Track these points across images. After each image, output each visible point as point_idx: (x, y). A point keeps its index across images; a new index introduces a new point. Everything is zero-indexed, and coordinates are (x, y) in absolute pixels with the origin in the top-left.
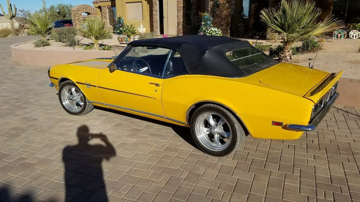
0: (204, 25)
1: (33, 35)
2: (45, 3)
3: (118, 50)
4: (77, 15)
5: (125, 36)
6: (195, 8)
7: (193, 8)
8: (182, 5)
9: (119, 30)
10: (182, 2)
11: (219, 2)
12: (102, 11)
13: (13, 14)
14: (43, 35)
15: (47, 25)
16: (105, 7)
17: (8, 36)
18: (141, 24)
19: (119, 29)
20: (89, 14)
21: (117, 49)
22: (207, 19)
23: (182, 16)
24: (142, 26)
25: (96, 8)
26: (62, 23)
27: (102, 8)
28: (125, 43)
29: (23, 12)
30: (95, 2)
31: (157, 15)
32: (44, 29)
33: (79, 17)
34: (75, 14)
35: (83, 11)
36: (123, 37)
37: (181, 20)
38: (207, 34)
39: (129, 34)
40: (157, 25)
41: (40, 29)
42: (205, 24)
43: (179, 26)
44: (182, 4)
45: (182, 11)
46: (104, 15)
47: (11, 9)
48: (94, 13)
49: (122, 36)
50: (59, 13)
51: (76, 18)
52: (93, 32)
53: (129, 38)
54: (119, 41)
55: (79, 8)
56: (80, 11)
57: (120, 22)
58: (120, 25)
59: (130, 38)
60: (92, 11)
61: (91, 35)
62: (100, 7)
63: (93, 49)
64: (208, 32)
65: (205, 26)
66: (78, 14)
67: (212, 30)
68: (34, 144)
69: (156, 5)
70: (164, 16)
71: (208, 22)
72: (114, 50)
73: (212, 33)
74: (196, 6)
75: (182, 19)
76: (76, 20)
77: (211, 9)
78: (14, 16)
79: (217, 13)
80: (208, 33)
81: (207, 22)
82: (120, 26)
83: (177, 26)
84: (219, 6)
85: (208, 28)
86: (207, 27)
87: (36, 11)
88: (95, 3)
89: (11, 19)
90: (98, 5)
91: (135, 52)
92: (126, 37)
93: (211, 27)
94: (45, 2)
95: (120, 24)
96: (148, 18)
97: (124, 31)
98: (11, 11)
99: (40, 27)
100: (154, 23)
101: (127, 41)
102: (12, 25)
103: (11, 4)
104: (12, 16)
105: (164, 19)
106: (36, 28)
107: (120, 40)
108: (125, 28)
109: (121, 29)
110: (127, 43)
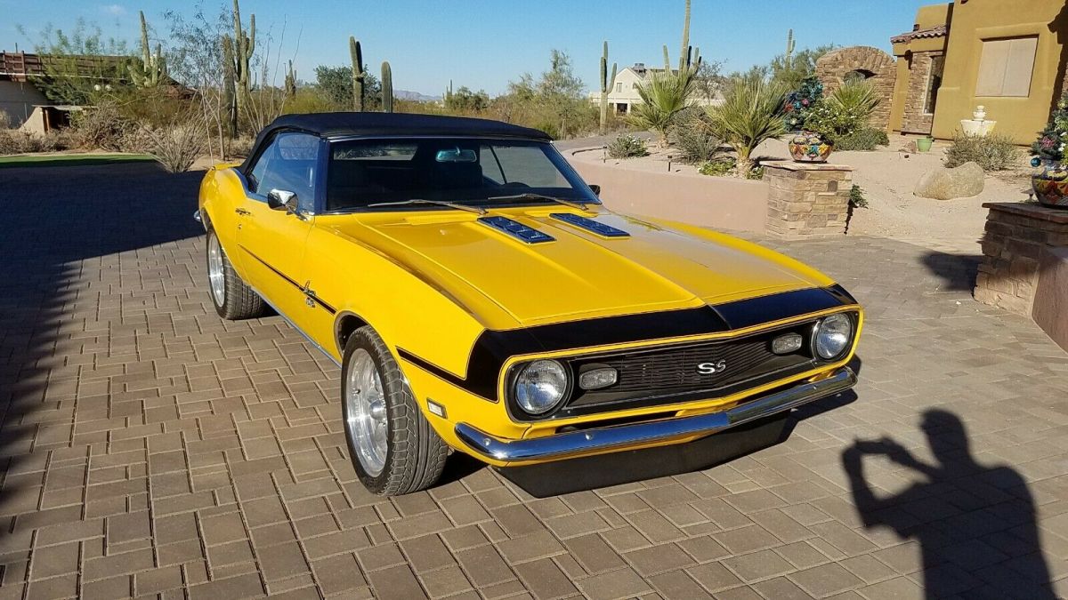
2: (794, 46)
3: (779, 181)
4: (830, 77)
5: (810, 136)
9: (798, 119)
12: (914, 65)
14: (661, 129)
15: (676, 101)
16: (925, 55)
18: (981, 107)
19: (799, 113)
24: (981, 115)
25: (899, 56)
27: (914, 58)
30: (901, 39)
33: (832, 84)
35: (851, 65)
36: (803, 140)
41: (659, 110)
46: (914, 78)
48: (885, 73)
49: (800, 137)
52: (733, 121)
53: (825, 146)
54: (791, 151)
55: (839, 58)
56: (842, 67)
57: (809, 92)
58: (805, 102)
60: (882, 66)
61: (733, 130)
62: (909, 55)
66: (834, 74)
82: (806, 106)
87: (756, 68)
88: (898, 41)
90: (903, 49)
91: (836, 189)
92: (814, 139)
94: (794, 42)
95: (806, 97)
97: (812, 121)
101: (815, 152)
103: (690, 48)
107: (795, 150)
109: (804, 113)
110: (814, 160)
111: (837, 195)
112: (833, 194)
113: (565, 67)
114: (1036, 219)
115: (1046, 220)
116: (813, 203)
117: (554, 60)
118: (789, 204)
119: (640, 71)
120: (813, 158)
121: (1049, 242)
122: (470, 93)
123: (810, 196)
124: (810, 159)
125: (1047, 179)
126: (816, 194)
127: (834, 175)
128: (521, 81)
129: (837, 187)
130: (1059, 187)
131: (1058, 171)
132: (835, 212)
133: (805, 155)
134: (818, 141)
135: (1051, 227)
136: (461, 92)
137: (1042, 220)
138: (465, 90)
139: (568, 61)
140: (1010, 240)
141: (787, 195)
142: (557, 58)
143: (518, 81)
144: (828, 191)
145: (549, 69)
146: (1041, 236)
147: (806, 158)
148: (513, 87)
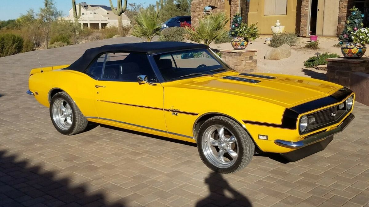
0: (350, 24)
1: (138, 36)
3: (230, 58)
4: (198, 10)
5: (240, 39)
9: (234, 32)
12: (232, 3)
13: (122, 9)
14: (149, 38)
15: (154, 25)
17: (114, 37)
18: (278, 21)
19: (235, 30)
20: (213, 8)
21: (228, 56)
22: (355, 15)
23: (346, 8)
24: (278, 24)
26: (179, 20)
28: (240, 48)
29: (134, 7)
31: (307, 7)
32: (150, 30)
33: (199, 13)
34: (195, 9)
35: (206, 4)
36: (238, 40)
37: (344, 14)
38: (352, 36)
39: (246, 36)
40: (307, 20)
41: (146, 29)
42: (352, 23)
43: (341, 23)
46: (233, 8)
47: (120, 3)
48: (220, 7)
49: (236, 39)
50: (178, 6)
51: (196, 14)
52: (203, 34)
53: (246, 42)
54: (232, 45)
56: (202, 5)
57: (237, 21)
58: (237, 25)
59: (248, 41)
60: (219, 4)
61: (201, 37)
63: (202, 56)
64: (355, 33)
65: (352, 25)
66: (199, 8)
67: (361, 32)
68: (105, 151)
70: (318, 8)
71: (356, 21)
72: (225, 57)
73: (360, 36)
75: (346, 11)
76: (196, 17)
78: (123, 12)
80: (354, 35)
81: (354, 20)
82: (237, 27)
83: (337, 23)
85: (356, 29)
86: (354, 27)
87: (150, 5)
89: (120, 15)
92: (242, 39)
93: (360, 27)
95: (236, 23)
96: (294, 11)
97: (241, 32)
98: (121, 5)
99: (146, 28)
100: (302, 18)
101: (243, 45)
102: (121, 22)
104: (121, 12)
105: (318, 12)
106: (142, 29)
107: (234, 44)
108: (242, 29)
109: (237, 30)
110: (243, 48)
111: (253, 61)
112: (251, 61)
113: (52, 6)
114: (347, 63)
115: (351, 63)
116: (245, 65)
117: (45, 2)
118: (236, 66)
119: (85, 6)
120: (242, 47)
121: (353, 70)
123: (244, 63)
124: (241, 48)
125: (348, 48)
126: (246, 62)
127: (251, 54)
129: (252, 58)
130: (352, 51)
131: (351, 45)
132: (252, 68)
133: (239, 46)
134: (244, 41)
135: (353, 65)
137: (349, 63)
139: (53, 3)
140: (337, 71)
141: (235, 63)
142: (47, 1)
144: (250, 60)
145: (43, 7)
146: (350, 69)
147: (239, 47)
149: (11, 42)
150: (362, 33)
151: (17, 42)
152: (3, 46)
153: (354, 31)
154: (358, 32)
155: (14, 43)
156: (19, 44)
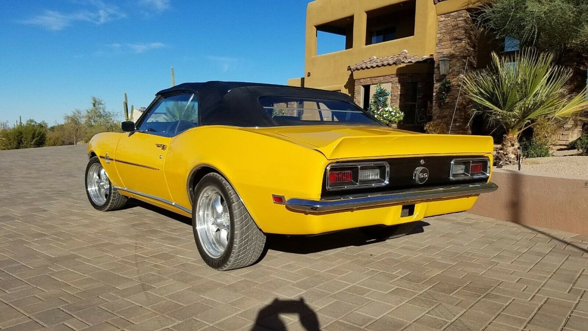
6: (421, 96)
7: (418, 97)
8: (399, 93)
10: (399, 88)
11: (450, 84)
38: (376, 115)
44: (399, 90)
45: (398, 102)
64: (379, 112)
65: (376, 104)
69: (359, 93)
71: (382, 99)
74: (422, 94)
77: (437, 94)
79: (447, 100)
84: (450, 89)
85: (380, 107)
93: (384, 105)
122: (36, 123)
128: (73, 114)
136: (29, 122)
138: (32, 121)
142: (95, 101)
143: (70, 114)
148: (68, 118)
149: (31, 136)
150: (386, 111)
151: (37, 137)
152: (21, 140)
153: (378, 110)
154: (382, 111)
155: (33, 138)
156: (39, 139)
